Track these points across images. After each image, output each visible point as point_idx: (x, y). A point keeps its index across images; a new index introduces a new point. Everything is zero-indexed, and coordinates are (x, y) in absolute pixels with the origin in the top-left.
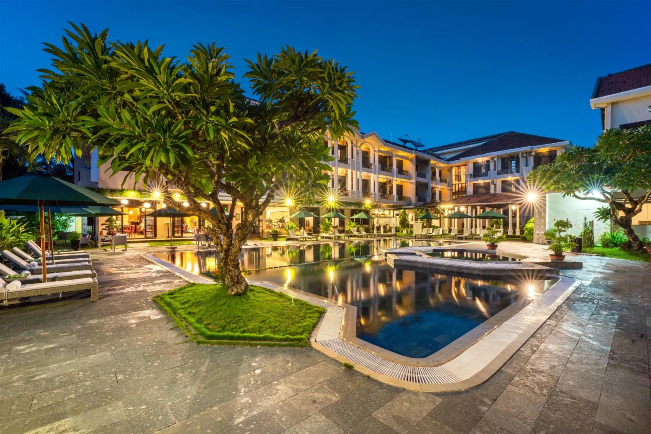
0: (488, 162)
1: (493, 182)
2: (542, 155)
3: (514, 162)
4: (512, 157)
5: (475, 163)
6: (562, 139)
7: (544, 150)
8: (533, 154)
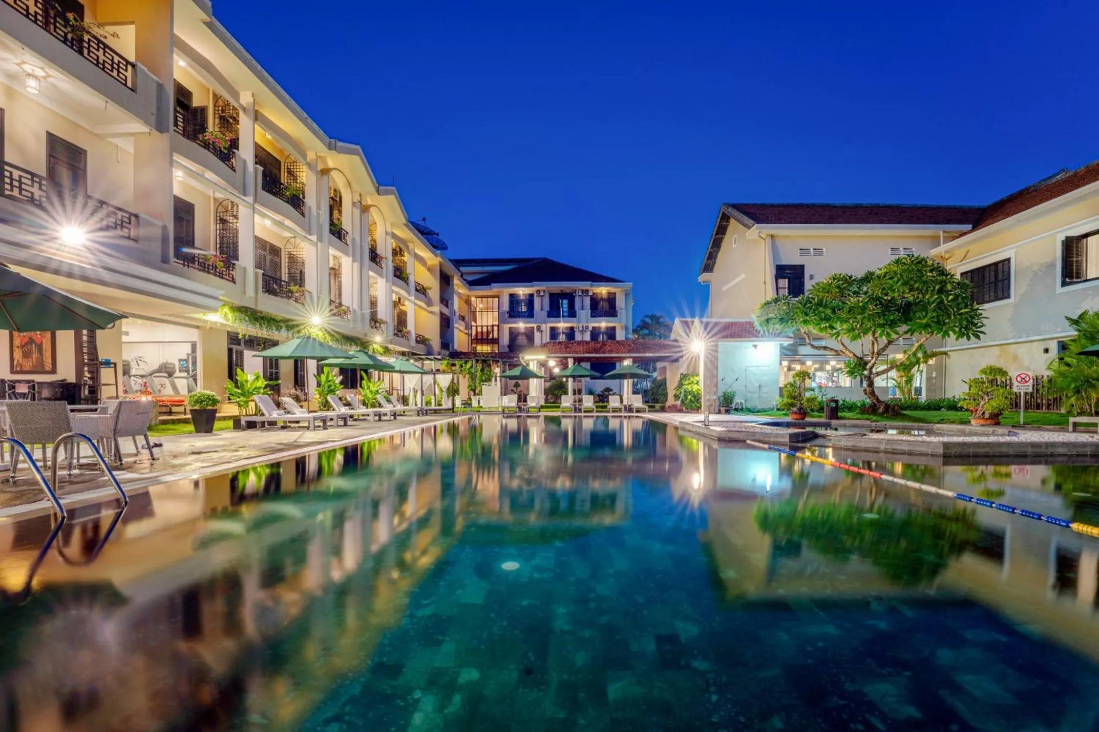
0: (532, 295)
1: (539, 329)
2: (600, 297)
3: (565, 302)
4: (563, 295)
5: (512, 296)
6: (623, 280)
7: (603, 290)
8: (591, 293)
